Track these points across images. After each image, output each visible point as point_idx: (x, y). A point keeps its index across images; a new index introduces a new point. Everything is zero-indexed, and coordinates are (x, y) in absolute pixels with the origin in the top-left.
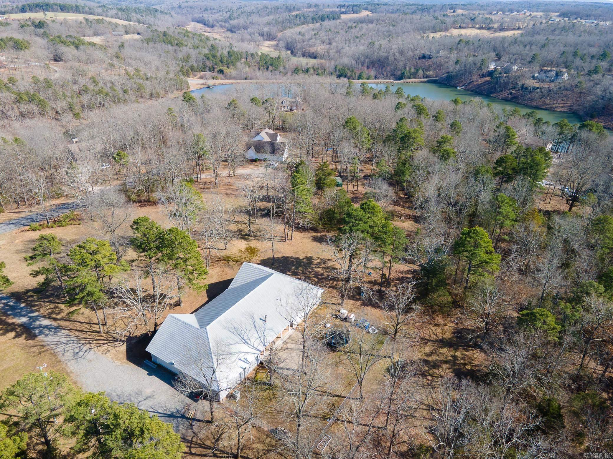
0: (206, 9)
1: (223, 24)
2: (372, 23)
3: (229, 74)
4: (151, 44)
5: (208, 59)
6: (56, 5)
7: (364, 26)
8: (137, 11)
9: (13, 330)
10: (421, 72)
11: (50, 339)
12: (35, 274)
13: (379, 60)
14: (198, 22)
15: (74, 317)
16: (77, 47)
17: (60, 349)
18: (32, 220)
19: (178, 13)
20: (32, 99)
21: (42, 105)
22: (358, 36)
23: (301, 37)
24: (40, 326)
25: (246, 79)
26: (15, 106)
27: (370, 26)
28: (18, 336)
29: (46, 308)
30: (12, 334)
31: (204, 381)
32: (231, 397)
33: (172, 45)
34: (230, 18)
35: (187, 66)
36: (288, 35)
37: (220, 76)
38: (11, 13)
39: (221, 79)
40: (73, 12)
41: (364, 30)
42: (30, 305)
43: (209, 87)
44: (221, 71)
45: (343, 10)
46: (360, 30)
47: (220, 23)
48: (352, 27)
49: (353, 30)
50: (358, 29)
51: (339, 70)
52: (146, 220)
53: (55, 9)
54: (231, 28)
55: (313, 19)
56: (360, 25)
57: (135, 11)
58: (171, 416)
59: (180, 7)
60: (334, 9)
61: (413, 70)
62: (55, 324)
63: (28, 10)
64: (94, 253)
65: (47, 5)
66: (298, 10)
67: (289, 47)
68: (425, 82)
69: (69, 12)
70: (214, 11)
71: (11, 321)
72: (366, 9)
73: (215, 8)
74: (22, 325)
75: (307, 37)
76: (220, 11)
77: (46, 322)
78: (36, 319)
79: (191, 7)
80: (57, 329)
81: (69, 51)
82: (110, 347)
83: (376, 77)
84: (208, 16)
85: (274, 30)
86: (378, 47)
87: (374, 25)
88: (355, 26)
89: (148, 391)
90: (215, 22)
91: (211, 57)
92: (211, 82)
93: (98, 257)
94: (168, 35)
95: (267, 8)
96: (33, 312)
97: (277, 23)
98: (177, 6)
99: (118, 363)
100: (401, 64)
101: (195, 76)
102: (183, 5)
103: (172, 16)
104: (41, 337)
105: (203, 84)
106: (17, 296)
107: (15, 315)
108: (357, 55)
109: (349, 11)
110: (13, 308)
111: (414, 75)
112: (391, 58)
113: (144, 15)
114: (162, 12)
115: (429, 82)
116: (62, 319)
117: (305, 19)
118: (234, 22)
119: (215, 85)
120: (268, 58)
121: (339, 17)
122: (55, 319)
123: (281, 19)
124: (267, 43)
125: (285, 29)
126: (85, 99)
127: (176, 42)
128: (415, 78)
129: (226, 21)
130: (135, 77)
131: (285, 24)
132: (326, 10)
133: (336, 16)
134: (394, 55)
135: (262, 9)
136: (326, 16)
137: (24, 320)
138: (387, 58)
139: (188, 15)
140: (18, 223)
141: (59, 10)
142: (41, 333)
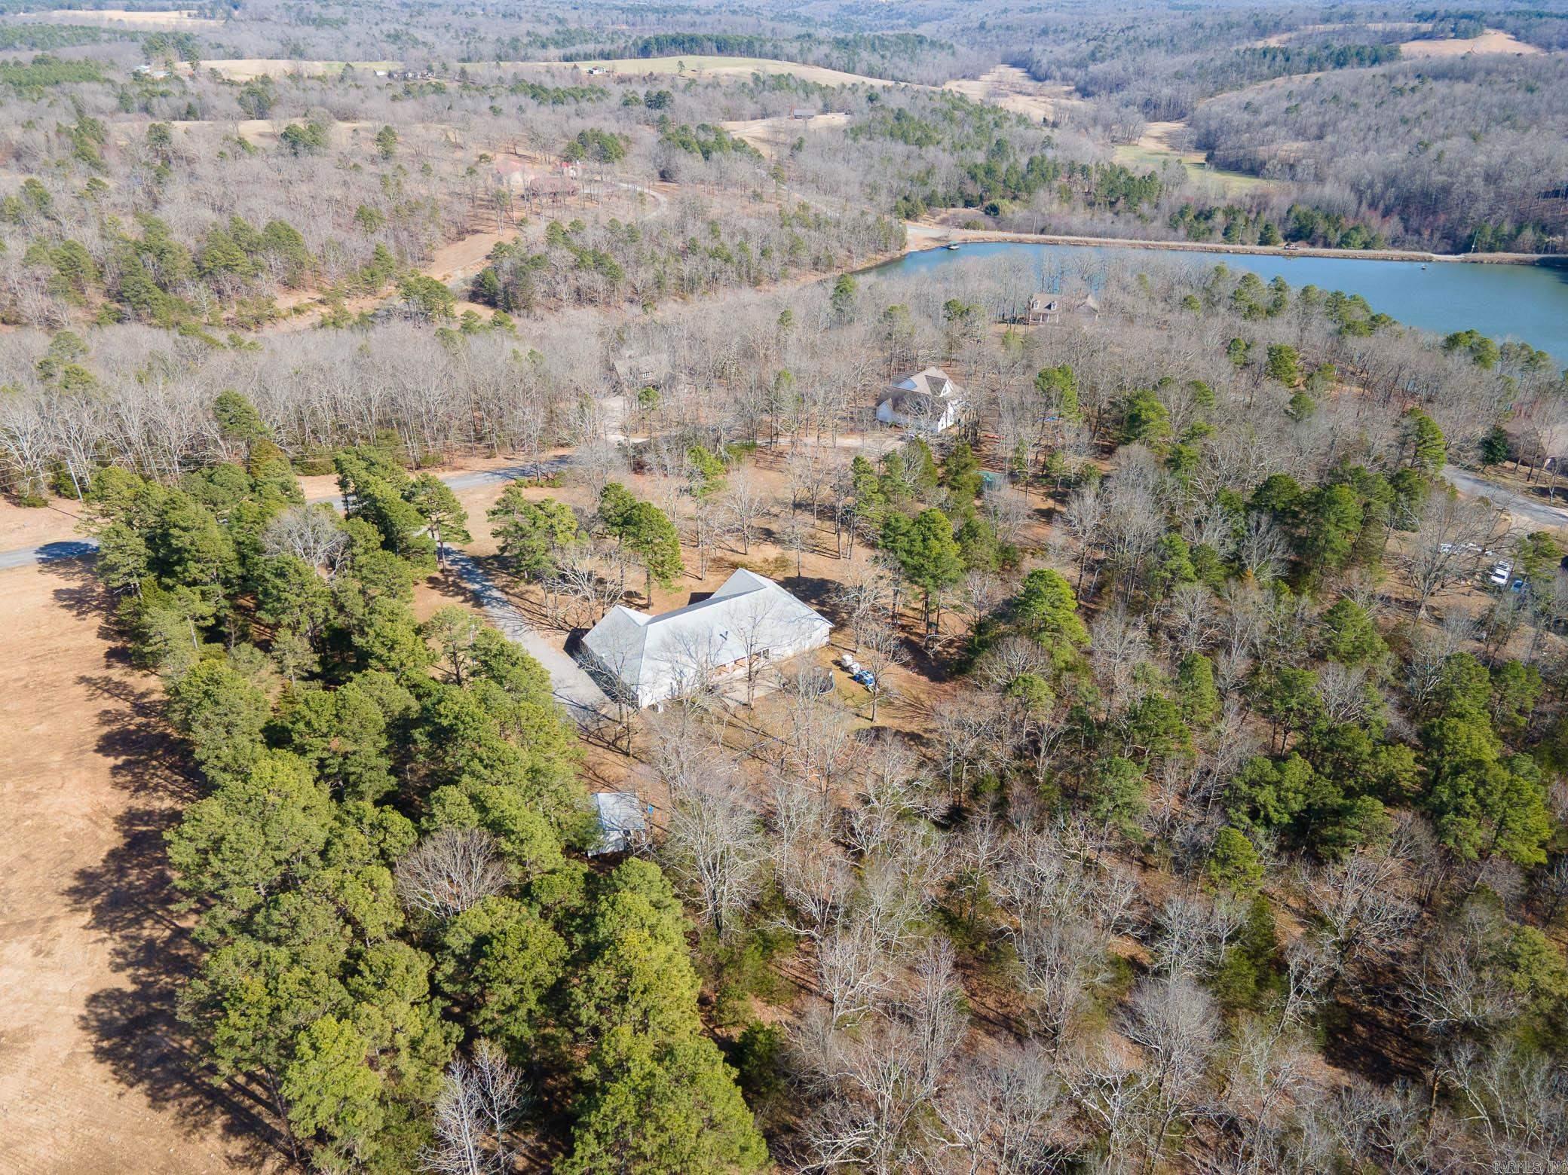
0: (1044, 32)
1: (1072, 72)
2: (1467, 80)
3: (1010, 216)
4: (863, 141)
5: (974, 177)
6: (709, 40)
7: (1441, 87)
8: (877, 45)
9: (463, 594)
10: (1529, 235)
11: (495, 611)
12: (496, 534)
13: (1426, 195)
14: (1014, 65)
15: (526, 596)
16: (706, 154)
17: (502, 623)
18: (523, 473)
19: (972, 44)
20: (599, 262)
21: (613, 276)
22: (1409, 115)
23: (1246, 117)
24: (490, 597)
25: (1042, 232)
26: (570, 275)
27: (1460, 87)
28: (466, 601)
29: (503, 579)
30: (461, 598)
31: (614, 669)
32: (654, 708)
33: (906, 142)
34: (1093, 56)
35: (918, 193)
36: (1217, 109)
37: (989, 221)
38: (621, 57)
39: (986, 229)
40: (741, 54)
41: (1432, 101)
42: (487, 573)
43: (948, 248)
44: (993, 210)
45: (1426, 27)
46: (1425, 99)
47: (1065, 70)
48: (1401, 92)
49: (1402, 101)
50: (1418, 96)
51: (1297, 218)
52: (618, 487)
53: (707, 50)
54: (1087, 83)
55: (1311, 60)
56: (1430, 83)
57: (873, 45)
58: (585, 708)
59: (982, 26)
60: (1397, 25)
61: (1507, 228)
62: (505, 597)
63: (655, 52)
64: (551, 516)
65: (692, 39)
66: (1289, 29)
67: (1207, 144)
68: (1532, 264)
69: (731, 55)
70: (1062, 36)
71: (463, 585)
72: (1499, 26)
73: (1069, 27)
74: (473, 592)
75: (1263, 117)
76: (1078, 35)
77: (496, 594)
78: (489, 588)
79: (1008, 28)
80: (506, 603)
81: (689, 164)
82: (551, 633)
83: (1396, 242)
84: (1044, 53)
85: (1188, 92)
86: (1434, 156)
87: (1473, 86)
88: (1413, 90)
89: (571, 682)
90: (1053, 67)
91: (981, 174)
92: (957, 235)
93: (554, 521)
94: (905, 117)
95: (1201, 26)
96: (487, 580)
97: (1202, 72)
98: (976, 25)
99: (553, 650)
100: (1482, 207)
101: (934, 216)
102: (990, 23)
103: (953, 54)
104: (487, 608)
105: (938, 240)
106: (477, 561)
107: (469, 580)
108: (1369, 177)
109: (1443, 31)
110: (469, 572)
111: (1508, 243)
112: (1458, 191)
113: (888, 54)
114: (933, 44)
115: (1544, 264)
116: (514, 595)
117: (1287, 60)
118: (1095, 69)
119: (965, 242)
120: (1123, 178)
121: (1393, 55)
122: (507, 593)
123: (1218, 63)
124: (1160, 128)
125: (1220, 89)
126: (687, 268)
127: (918, 134)
128: (1506, 250)
129: (1080, 65)
130: (794, 222)
131: (1220, 79)
132: (1372, 26)
133: (1384, 51)
134: (1469, 178)
135: (1185, 30)
136: (1353, 51)
137: (477, 587)
138: (1446, 190)
139: (997, 47)
140: (505, 474)
141: (715, 50)
142: (488, 603)
